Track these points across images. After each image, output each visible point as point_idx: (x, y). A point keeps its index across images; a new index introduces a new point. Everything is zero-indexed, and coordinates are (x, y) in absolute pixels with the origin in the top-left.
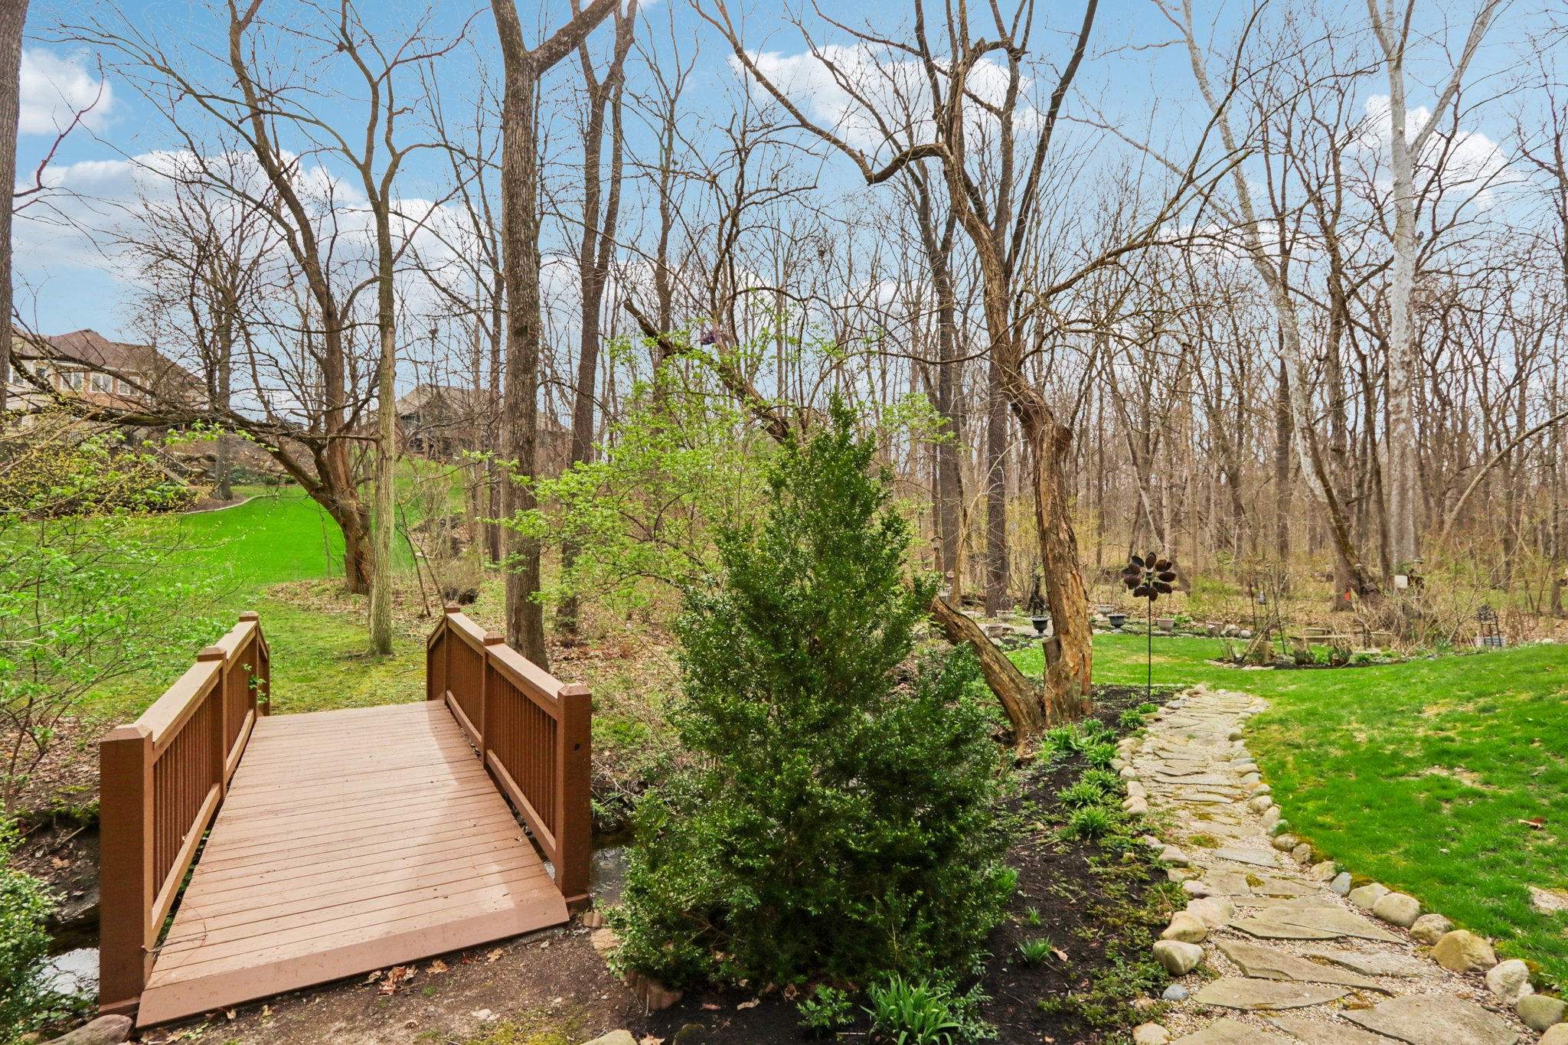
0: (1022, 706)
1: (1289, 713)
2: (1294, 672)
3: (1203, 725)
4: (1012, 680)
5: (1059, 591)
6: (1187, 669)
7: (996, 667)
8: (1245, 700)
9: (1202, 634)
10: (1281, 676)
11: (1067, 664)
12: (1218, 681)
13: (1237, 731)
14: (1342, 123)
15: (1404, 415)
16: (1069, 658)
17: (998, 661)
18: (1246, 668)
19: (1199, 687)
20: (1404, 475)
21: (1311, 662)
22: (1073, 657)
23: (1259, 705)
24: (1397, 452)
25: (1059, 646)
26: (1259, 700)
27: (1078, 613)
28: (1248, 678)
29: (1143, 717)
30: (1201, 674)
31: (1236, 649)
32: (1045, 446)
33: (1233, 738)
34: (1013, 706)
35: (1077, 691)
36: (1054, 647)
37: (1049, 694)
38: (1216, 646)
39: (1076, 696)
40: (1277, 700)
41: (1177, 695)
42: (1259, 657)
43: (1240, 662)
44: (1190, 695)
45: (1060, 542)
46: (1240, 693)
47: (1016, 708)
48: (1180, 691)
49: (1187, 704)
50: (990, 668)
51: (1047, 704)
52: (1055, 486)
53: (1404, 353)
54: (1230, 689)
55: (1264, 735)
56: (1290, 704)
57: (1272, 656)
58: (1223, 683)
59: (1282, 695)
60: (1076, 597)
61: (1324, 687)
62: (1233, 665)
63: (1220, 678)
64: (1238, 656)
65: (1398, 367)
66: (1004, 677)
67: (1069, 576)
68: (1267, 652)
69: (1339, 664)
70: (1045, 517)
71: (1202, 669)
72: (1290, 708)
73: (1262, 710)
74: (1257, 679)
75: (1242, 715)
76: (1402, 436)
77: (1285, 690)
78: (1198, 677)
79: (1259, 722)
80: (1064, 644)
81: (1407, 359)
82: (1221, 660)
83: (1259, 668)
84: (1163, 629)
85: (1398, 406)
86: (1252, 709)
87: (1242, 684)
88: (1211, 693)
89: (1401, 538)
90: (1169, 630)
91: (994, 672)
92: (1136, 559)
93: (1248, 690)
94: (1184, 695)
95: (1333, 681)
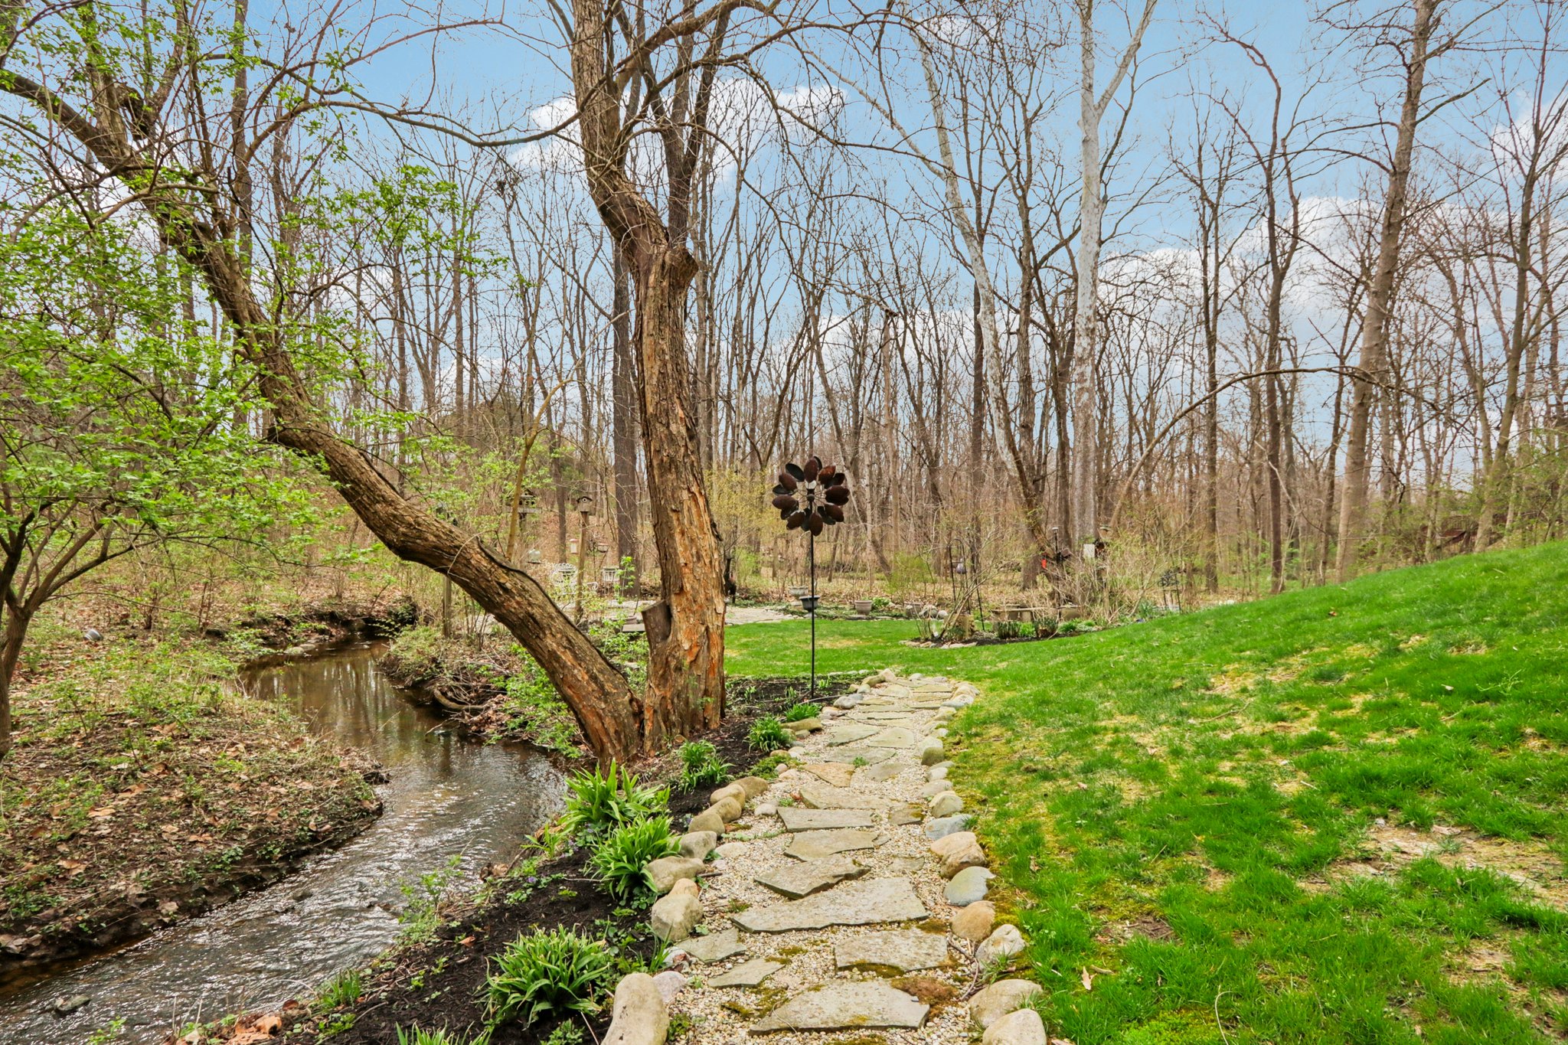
0: (608, 721)
1: (1010, 703)
2: (1000, 648)
3: (885, 734)
4: (594, 678)
5: (669, 520)
6: (877, 652)
7: (567, 658)
8: (945, 686)
9: (901, 616)
10: (985, 653)
11: (679, 646)
12: (911, 664)
13: (935, 744)
14: (1033, 91)
15: (1087, 384)
16: (684, 634)
17: (571, 646)
18: (945, 646)
19: (887, 673)
20: (1086, 446)
21: (1015, 635)
22: (690, 632)
23: (967, 694)
24: (1081, 423)
25: (669, 615)
26: (965, 686)
27: (699, 557)
28: (949, 658)
29: (786, 732)
30: (893, 656)
31: (934, 627)
32: (652, 278)
33: (929, 759)
34: (593, 721)
35: (695, 690)
36: (659, 617)
37: (650, 698)
38: (913, 627)
39: (696, 700)
40: (987, 683)
41: (854, 686)
42: (961, 633)
43: (939, 641)
44: (872, 685)
45: (671, 439)
46: (939, 677)
47: (598, 725)
48: (859, 680)
49: (867, 699)
50: (558, 659)
51: (647, 715)
52: (665, 345)
53: (1089, 319)
54: (927, 673)
55: (979, 750)
56: (1007, 688)
57: (973, 632)
58: (919, 666)
59: (993, 676)
60: (695, 531)
61: (1043, 662)
62: (931, 644)
63: (917, 660)
64: (936, 634)
65: (1083, 333)
66: (580, 674)
67: (685, 495)
68: (967, 627)
69: (1046, 635)
70: (649, 396)
71: (895, 650)
72: (1008, 695)
73: (970, 700)
74: (958, 658)
75: (944, 711)
76: (1086, 406)
77: (994, 669)
78: (886, 660)
79: (970, 723)
80: (675, 611)
81: (1091, 326)
82: (917, 640)
83: (959, 645)
84: (861, 612)
85: (1082, 374)
86: (956, 701)
87: (941, 666)
88: (902, 680)
89: (1083, 513)
90: (866, 613)
91: (564, 666)
92: (791, 468)
93: (949, 673)
94: (864, 686)
95: (1051, 655)
